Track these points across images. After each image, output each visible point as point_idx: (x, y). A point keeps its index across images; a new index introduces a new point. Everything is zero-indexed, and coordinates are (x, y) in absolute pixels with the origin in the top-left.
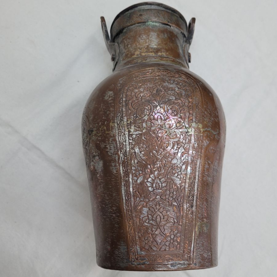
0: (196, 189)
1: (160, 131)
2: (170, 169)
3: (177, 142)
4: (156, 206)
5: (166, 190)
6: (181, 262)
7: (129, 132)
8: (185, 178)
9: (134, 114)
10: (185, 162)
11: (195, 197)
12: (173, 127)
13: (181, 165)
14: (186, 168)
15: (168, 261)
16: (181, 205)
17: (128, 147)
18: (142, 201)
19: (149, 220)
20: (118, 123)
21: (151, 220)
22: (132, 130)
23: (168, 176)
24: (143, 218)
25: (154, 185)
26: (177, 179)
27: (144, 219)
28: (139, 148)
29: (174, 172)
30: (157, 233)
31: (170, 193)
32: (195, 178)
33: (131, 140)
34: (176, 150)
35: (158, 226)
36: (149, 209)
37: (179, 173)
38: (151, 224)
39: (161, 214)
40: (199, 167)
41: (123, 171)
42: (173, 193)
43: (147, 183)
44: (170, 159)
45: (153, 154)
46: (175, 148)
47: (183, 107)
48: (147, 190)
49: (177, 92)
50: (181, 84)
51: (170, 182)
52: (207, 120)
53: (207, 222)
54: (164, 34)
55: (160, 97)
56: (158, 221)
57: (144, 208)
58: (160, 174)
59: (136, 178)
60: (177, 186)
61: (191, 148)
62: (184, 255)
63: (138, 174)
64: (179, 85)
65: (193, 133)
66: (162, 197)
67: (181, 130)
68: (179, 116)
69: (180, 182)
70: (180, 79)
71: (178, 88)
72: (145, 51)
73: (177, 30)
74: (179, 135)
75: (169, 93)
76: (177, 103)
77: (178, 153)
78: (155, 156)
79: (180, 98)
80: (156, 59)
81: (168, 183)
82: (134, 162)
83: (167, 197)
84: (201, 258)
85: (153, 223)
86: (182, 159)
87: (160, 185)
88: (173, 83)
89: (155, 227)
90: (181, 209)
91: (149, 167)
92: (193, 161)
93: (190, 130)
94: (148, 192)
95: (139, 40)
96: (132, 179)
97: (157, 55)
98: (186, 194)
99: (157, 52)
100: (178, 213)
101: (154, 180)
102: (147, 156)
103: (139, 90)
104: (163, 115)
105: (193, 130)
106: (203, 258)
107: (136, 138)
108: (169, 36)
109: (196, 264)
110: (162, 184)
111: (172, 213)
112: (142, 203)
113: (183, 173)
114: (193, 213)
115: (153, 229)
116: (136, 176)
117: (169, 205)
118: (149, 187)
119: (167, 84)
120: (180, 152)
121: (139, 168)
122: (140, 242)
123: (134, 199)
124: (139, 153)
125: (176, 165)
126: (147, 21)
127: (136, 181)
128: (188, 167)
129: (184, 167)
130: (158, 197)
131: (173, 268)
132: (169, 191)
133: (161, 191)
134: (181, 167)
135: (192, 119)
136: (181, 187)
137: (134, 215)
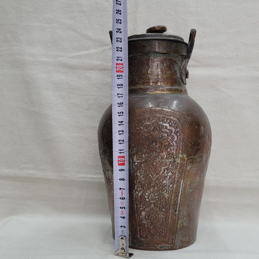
1: (155, 161)
2: (161, 187)
3: (167, 168)
4: (151, 211)
5: (158, 201)
6: (166, 246)
7: (133, 160)
8: (171, 193)
9: (136, 147)
10: (172, 182)
11: (178, 205)
12: (165, 157)
13: (169, 184)
14: (173, 186)
15: (158, 244)
16: (168, 211)
17: (132, 171)
18: (141, 207)
19: (146, 219)
22: (135, 159)
23: (160, 192)
24: (142, 218)
25: (150, 198)
26: (166, 194)
27: (143, 219)
28: (140, 172)
29: (164, 189)
30: (151, 227)
31: (161, 203)
32: (179, 192)
33: (134, 166)
34: (166, 174)
35: (152, 223)
36: (146, 213)
37: (168, 190)
38: (148, 222)
39: (154, 216)
42: (163, 203)
43: (145, 196)
44: (162, 181)
45: (150, 177)
46: (165, 172)
47: (173, 142)
48: (145, 200)
49: (169, 130)
50: (172, 122)
51: (161, 196)
52: (191, 151)
53: (187, 219)
54: (163, 64)
55: (156, 134)
56: (152, 220)
57: (142, 212)
58: (154, 190)
59: (138, 192)
60: (166, 199)
61: (177, 172)
62: (169, 241)
63: (139, 189)
64: (171, 123)
65: (179, 162)
66: (155, 205)
67: (170, 160)
68: (169, 150)
69: (168, 196)
70: (172, 117)
71: (170, 126)
72: (147, 81)
73: (176, 55)
74: (168, 164)
75: (162, 131)
76: (168, 139)
77: (167, 176)
78: (151, 178)
79: (170, 135)
80: (155, 90)
81: (160, 196)
82: (136, 181)
83: (158, 205)
84: (181, 242)
85: (149, 221)
86: (170, 180)
87: (154, 197)
88: (166, 122)
89: (150, 224)
90: (168, 213)
91: (146, 185)
92: (178, 181)
93: (177, 160)
94: (145, 201)
95: (142, 70)
96: (135, 192)
97: (156, 85)
98: (172, 203)
99: (157, 82)
100: (166, 216)
101: (150, 194)
102: (145, 178)
103: (140, 129)
104: (157, 149)
105: (179, 160)
106: (182, 242)
107: (138, 165)
108: (168, 64)
109: (176, 246)
110: (155, 197)
111: (161, 216)
112: (141, 208)
113: (170, 190)
114: (176, 215)
115: (149, 225)
116: (137, 191)
117: (160, 211)
118: (147, 198)
119: (161, 123)
120: (169, 175)
121: (140, 186)
122: (140, 232)
123: (136, 205)
124: (140, 176)
125: (165, 184)
126: (149, 52)
127: (138, 194)
128: (174, 186)
129: (171, 186)
130: (152, 205)
131: (161, 249)
132: (160, 201)
133: (154, 201)
134: (169, 186)
135: (179, 152)
136: (168, 199)
137: (136, 216)
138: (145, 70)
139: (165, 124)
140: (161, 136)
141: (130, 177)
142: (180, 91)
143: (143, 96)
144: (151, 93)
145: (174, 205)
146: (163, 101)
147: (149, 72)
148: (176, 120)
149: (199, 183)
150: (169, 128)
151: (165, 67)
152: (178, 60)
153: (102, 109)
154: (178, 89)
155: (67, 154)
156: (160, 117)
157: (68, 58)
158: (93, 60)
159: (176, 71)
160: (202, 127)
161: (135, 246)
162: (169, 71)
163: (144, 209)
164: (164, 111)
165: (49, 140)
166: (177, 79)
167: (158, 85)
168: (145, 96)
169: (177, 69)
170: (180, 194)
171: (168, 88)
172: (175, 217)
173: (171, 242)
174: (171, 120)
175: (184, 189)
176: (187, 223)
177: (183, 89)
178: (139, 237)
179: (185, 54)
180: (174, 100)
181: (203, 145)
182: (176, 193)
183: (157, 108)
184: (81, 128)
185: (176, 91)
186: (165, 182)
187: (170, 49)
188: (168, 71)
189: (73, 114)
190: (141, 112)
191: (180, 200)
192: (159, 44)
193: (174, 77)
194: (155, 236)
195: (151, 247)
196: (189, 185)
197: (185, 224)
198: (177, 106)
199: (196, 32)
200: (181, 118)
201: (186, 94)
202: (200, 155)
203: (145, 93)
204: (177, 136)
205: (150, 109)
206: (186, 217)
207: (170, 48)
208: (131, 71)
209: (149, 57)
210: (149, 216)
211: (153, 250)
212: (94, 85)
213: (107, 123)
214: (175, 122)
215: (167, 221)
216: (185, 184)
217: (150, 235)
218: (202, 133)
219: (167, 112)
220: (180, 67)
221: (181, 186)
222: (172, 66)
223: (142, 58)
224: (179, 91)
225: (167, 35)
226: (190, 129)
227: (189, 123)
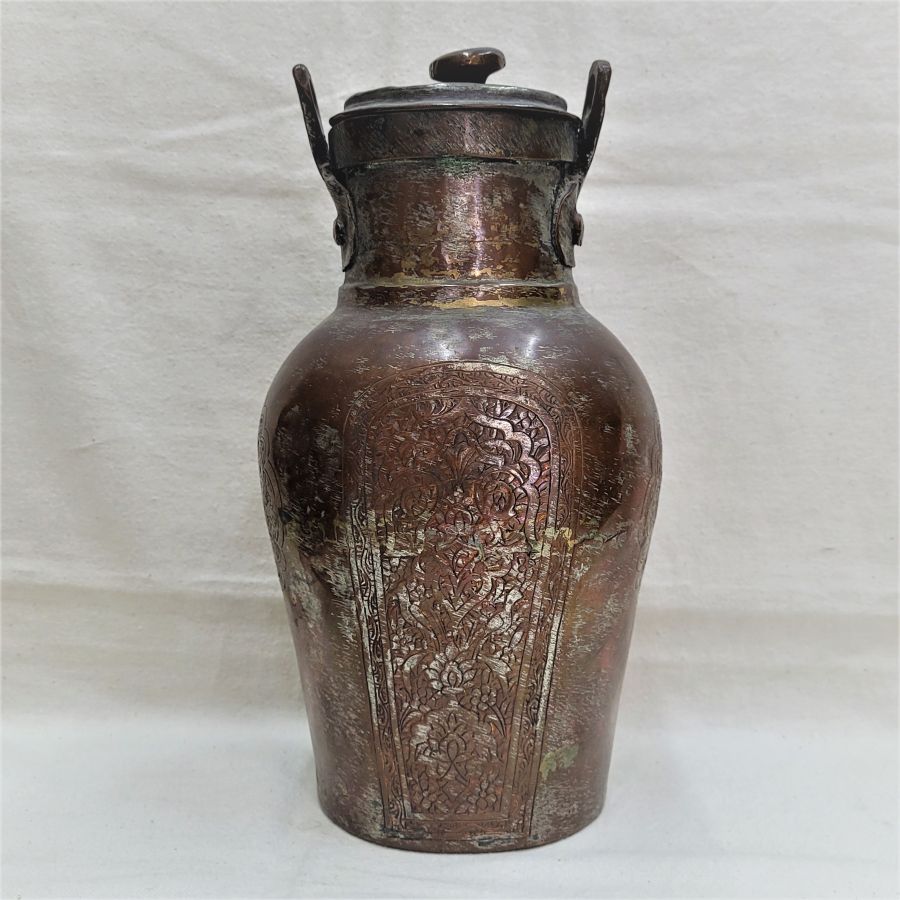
0: (546, 682)
1: (461, 552)
2: (483, 641)
3: (502, 578)
4: (448, 721)
5: (473, 688)
6: (501, 836)
7: (383, 549)
8: (519, 661)
9: (395, 506)
10: (521, 623)
11: (543, 701)
12: (496, 540)
13: (511, 631)
14: (525, 636)
15: (473, 833)
16: (508, 721)
17: (380, 586)
18: (415, 710)
19: (431, 749)
20: (355, 523)
21: (436, 751)
22: (390, 547)
23: (479, 658)
24: (417, 745)
25: (445, 678)
26: (500, 663)
27: (419, 748)
28: (408, 592)
29: (493, 647)
30: (449, 777)
31: (482, 695)
32: (547, 657)
33: (387, 570)
34: (500, 596)
35: (452, 762)
36: (432, 728)
37: (507, 650)
38: (437, 759)
39: (459, 740)
40: (558, 632)
41: (370, 640)
42: (489, 694)
43: (427, 671)
44: (485, 620)
45: (444, 607)
46: (499, 592)
47: (525, 486)
48: (428, 687)
49: (510, 442)
50: (522, 415)
51: (483, 670)
52: (587, 515)
53: (572, 746)
54: (491, 197)
55: (464, 459)
56: (453, 753)
57: (419, 726)
58: (460, 653)
59: (402, 660)
60: (500, 680)
61: (538, 590)
62: (510, 822)
63: (405, 650)
64: (519, 418)
65: (546, 553)
66: (462, 703)
67: (514, 550)
68: (511, 514)
69: (508, 669)
70: (521, 398)
71: (514, 431)
72: (431, 262)
73: (538, 164)
74: (508, 562)
75: (487, 447)
76: (508, 476)
77: (504, 604)
78: (447, 613)
79: (516, 462)
80: (462, 295)
81: (479, 672)
82: (396, 622)
83: (475, 703)
84: (551, 821)
85: (441, 756)
86: (516, 616)
87: (459, 676)
88: (501, 414)
89: (445, 765)
90: (508, 729)
91: (432, 636)
92: (542, 620)
93: (538, 548)
94: (429, 690)
95: (415, 221)
96: (392, 660)
97: (467, 277)
98: (521, 696)
99: (468, 265)
100: (500, 737)
101: (443, 666)
102: (427, 611)
103: (408, 438)
104: (469, 511)
105: (547, 547)
106: (556, 820)
107: (401, 568)
108: (509, 197)
109: (536, 837)
110: (463, 674)
111: (485, 737)
112: (415, 714)
113: (515, 649)
114: (535, 735)
115: (441, 770)
116: (401, 655)
117: (479, 720)
118: (433, 680)
119: (484, 418)
120: (510, 602)
121: (409, 638)
122: (410, 794)
123: (396, 704)
124: (409, 604)
125: (499, 632)
126: (440, 156)
127: (402, 667)
128: (528, 636)
129: (518, 636)
130: (452, 703)
131: (484, 848)
132: (481, 689)
133: (460, 689)
134: (512, 637)
135: (547, 519)
136: (508, 681)
137: (397, 739)
138: (426, 219)
139: (495, 424)
140: (481, 467)
141: (373, 608)
142: (552, 297)
143: (418, 317)
144: (447, 306)
145: (528, 702)
146: (488, 335)
147: (439, 229)
148: (536, 406)
149: (615, 621)
150: (509, 435)
151: (497, 209)
152: (545, 182)
153: (277, 339)
154: (543, 288)
155: (155, 500)
156: (479, 398)
157: (147, 148)
158: (237, 155)
159: (535, 224)
160: (629, 428)
161: (396, 839)
162: (511, 224)
163: (426, 715)
164: (492, 373)
165: (85, 450)
166: (543, 251)
167: (474, 277)
168: (426, 317)
169: (541, 215)
170: (550, 663)
171: (509, 288)
172: (532, 741)
173: (518, 824)
174: (517, 407)
175: (565, 646)
176: (573, 756)
177: (562, 286)
178: (408, 808)
179: (568, 157)
180: (530, 331)
181: (631, 491)
182: (535, 660)
183: (467, 364)
184: (202, 409)
185: (538, 296)
187: (515, 144)
188: (507, 223)
189: (171, 357)
190: (412, 380)
191: (550, 684)
192: (474, 124)
193: (529, 244)
194: (463, 806)
195: (449, 841)
196: (579, 630)
197: (567, 762)
198: (539, 355)
199: (610, 72)
200: (553, 399)
201: (573, 304)
202: (620, 526)
203: (424, 304)
204: (540, 464)
205: (445, 368)
206: (569, 738)
207: (516, 140)
208: (376, 222)
209: (441, 173)
210: (443, 739)
211: (458, 853)
212: (243, 249)
213: (289, 414)
214: (531, 416)
215: (505, 756)
216: (568, 629)
217: (447, 802)
218: (627, 449)
219: (503, 378)
220: (553, 207)
221: (554, 637)
222: (521, 205)
223: (413, 174)
224: (548, 295)
225: (503, 91)
226: (584, 437)
227: (580, 417)
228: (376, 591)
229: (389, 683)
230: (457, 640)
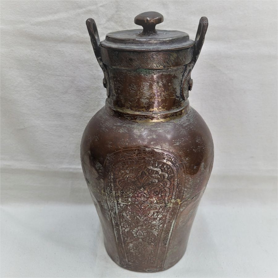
1: (143, 205)
2: (150, 226)
3: (156, 212)
4: (139, 244)
5: (146, 237)
6: (154, 269)
7: (118, 201)
8: (161, 231)
9: (121, 191)
11: (168, 240)
12: (154, 203)
13: (159, 224)
14: (163, 226)
15: (146, 268)
17: (117, 210)
18: (129, 240)
19: (134, 249)
20: (108, 193)
22: (120, 201)
23: (149, 230)
24: (130, 248)
25: (138, 234)
26: (155, 232)
28: (126, 213)
29: (153, 228)
33: (119, 207)
34: (156, 216)
35: (140, 252)
36: (134, 245)
37: (157, 229)
38: (136, 251)
39: (142, 248)
41: (114, 222)
42: (152, 239)
43: (132, 232)
45: (137, 218)
46: (155, 215)
47: (165, 188)
49: (160, 175)
50: (165, 166)
51: (150, 233)
52: (186, 195)
55: (144, 180)
57: (130, 244)
58: (142, 229)
60: (155, 235)
61: (168, 215)
62: (157, 266)
63: (125, 226)
65: (171, 206)
66: (143, 240)
67: (160, 205)
68: (160, 196)
69: (158, 233)
70: (165, 161)
71: (162, 171)
72: (135, 105)
73: (177, 68)
74: (158, 208)
75: (152, 177)
76: (159, 185)
77: (157, 218)
78: (139, 219)
79: (162, 181)
80: (146, 118)
81: (149, 233)
82: (122, 220)
83: (147, 240)
84: (169, 264)
86: (161, 221)
90: (157, 246)
91: (134, 224)
92: (169, 222)
93: (169, 205)
94: (133, 236)
95: (130, 90)
96: (121, 228)
97: (148, 111)
98: (161, 239)
99: (149, 107)
100: (155, 248)
101: (137, 231)
102: (132, 218)
103: (125, 172)
104: (146, 194)
105: (172, 204)
106: (171, 263)
107: (123, 207)
108: (165, 82)
109: (165, 268)
110: (143, 233)
111: (150, 248)
113: (160, 228)
114: (166, 248)
115: (137, 254)
116: (124, 227)
117: (148, 244)
118: (134, 234)
119: (152, 167)
120: (159, 217)
121: (126, 224)
122: (128, 258)
123: (123, 238)
124: (126, 216)
125: (155, 224)
126: (139, 68)
127: (124, 230)
129: (161, 225)
130: (140, 240)
132: (149, 237)
133: (143, 237)
134: (159, 226)
135: (172, 197)
136: (158, 236)
137: (123, 246)
138: (133, 90)
139: (156, 169)
140: (150, 182)
141: (115, 215)
145: (164, 240)
146: (154, 136)
147: (138, 94)
148: (170, 163)
150: (160, 173)
151: (160, 87)
152: (179, 73)
154: (176, 112)
156: (150, 161)
159: (174, 89)
160: (203, 164)
162: (165, 91)
163: (132, 242)
164: (156, 152)
166: (177, 99)
167: (151, 111)
168: (133, 126)
169: (176, 85)
170: (171, 231)
171: (163, 115)
172: (164, 249)
173: (160, 267)
174: (164, 164)
175: (176, 227)
176: (177, 248)
177: (183, 109)
178: (127, 261)
179: (189, 61)
181: (202, 183)
182: (166, 231)
183: (146, 149)
185: (174, 116)
186: (154, 222)
191: (171, 236)
193: (172, 97)
197: (175, 250)
200: (176, 161)
202: (197, 193)
203: (133, 120)
204: (171, 182)
206: (176, 245)
207: (168, 62)
209: (139, 74)
210: (137, 247)
214: (168, 167)
215: (156, 252)
216: (177, 222)
219: (159, 154)
220: (181, 81)
221: (173, 225)
222: (169, 84)
223: (129, 73)
224: (178, 114)
226: (186, 172)
227: (185, 166)
228: (116, 212)
229: (121, 233)
230: (142, 226)
